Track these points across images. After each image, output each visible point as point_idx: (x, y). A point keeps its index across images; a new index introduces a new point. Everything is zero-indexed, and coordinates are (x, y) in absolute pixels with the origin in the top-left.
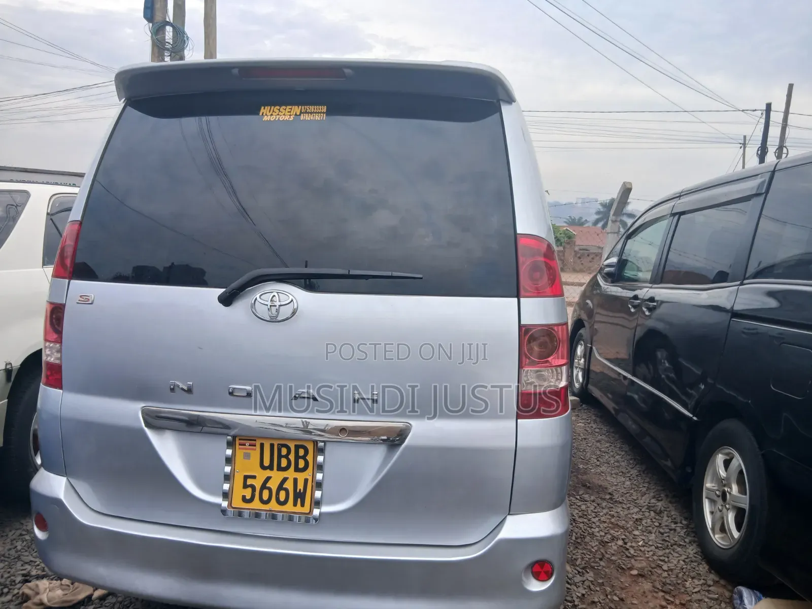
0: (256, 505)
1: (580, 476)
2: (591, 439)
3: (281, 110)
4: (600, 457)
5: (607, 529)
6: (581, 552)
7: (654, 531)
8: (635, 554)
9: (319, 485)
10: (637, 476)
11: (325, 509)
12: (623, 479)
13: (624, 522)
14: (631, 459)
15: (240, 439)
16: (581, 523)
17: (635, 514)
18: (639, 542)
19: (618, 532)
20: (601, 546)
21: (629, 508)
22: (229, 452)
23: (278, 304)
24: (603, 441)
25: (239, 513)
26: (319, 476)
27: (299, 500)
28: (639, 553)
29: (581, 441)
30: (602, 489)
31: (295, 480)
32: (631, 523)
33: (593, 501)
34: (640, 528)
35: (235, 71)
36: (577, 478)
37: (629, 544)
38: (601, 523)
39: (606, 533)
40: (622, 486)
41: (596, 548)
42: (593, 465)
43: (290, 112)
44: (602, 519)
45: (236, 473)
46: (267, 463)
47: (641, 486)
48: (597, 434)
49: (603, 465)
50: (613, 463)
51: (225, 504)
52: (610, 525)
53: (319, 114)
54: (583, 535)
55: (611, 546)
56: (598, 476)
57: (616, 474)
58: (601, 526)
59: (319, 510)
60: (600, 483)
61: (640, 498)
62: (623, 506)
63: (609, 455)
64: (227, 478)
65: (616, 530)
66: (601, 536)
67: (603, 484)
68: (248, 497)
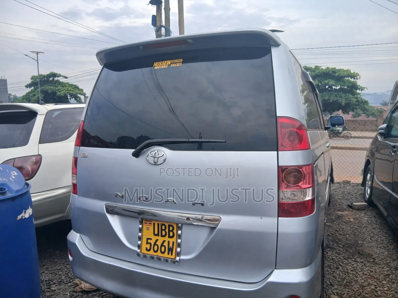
0: (151, 252)
1: (358, 248)
2: (370, 227)
3: (163, 63)
4: (373, 237)
5: (366, 279)
6: (348, 290)
7: (396, 282)
8: (381, 295)
9: (179, 245)
10: (393, 249)
11: (182, 257)
12: (384, 251)
13: (378, 275)
14: (391, 240)
15: (145, 221)
16: (351, 274)
17: (386, 271)
18: (385, 288)
19: (373, 281)
20: (360, 288)
21: (383, 268)
22: (141, 226)
23: (157, 156)
24: (377, 229)
25: (145, 256)
26: (179, 241)
27: (170, 252)
28: (384, 294)
29: (363, 228)
30: (370, 255)
31: (169, 242)
32: (382, 276)
33: (362, 262)
34: (387, 279)
35: (141, 47)
36: (356, 249)
37: (378, 288)
38: (363, 275)
39: (365, 281)
40: (382, 254)
41: (357, 289)
42: (367, 242)
43: (166, 64)
44: (365, 273)
45: (143, 236)
46: (156, 233)
47: (394, 255)
48: (374, 224)
49: (373, 242)
50: (380, 241)
51: (139, 251)
52: (369, 277)
53: (179, 63)
54: (351, 281)
55: (367, 288)
56: (369, 248)
57: (380, 247)
58: (363, 277)
59: (179, 258)
60: (369, 252)
61: (392, 262)
62: (380, 266)
63: (378, 236)
64: (140, 238)
65: (372, 279)
66: (362, 282)
67: (371, 253)
68: (148, 248)
